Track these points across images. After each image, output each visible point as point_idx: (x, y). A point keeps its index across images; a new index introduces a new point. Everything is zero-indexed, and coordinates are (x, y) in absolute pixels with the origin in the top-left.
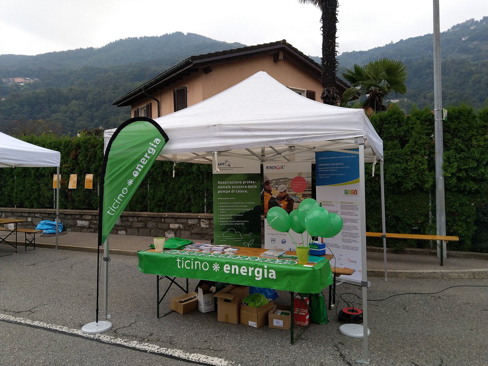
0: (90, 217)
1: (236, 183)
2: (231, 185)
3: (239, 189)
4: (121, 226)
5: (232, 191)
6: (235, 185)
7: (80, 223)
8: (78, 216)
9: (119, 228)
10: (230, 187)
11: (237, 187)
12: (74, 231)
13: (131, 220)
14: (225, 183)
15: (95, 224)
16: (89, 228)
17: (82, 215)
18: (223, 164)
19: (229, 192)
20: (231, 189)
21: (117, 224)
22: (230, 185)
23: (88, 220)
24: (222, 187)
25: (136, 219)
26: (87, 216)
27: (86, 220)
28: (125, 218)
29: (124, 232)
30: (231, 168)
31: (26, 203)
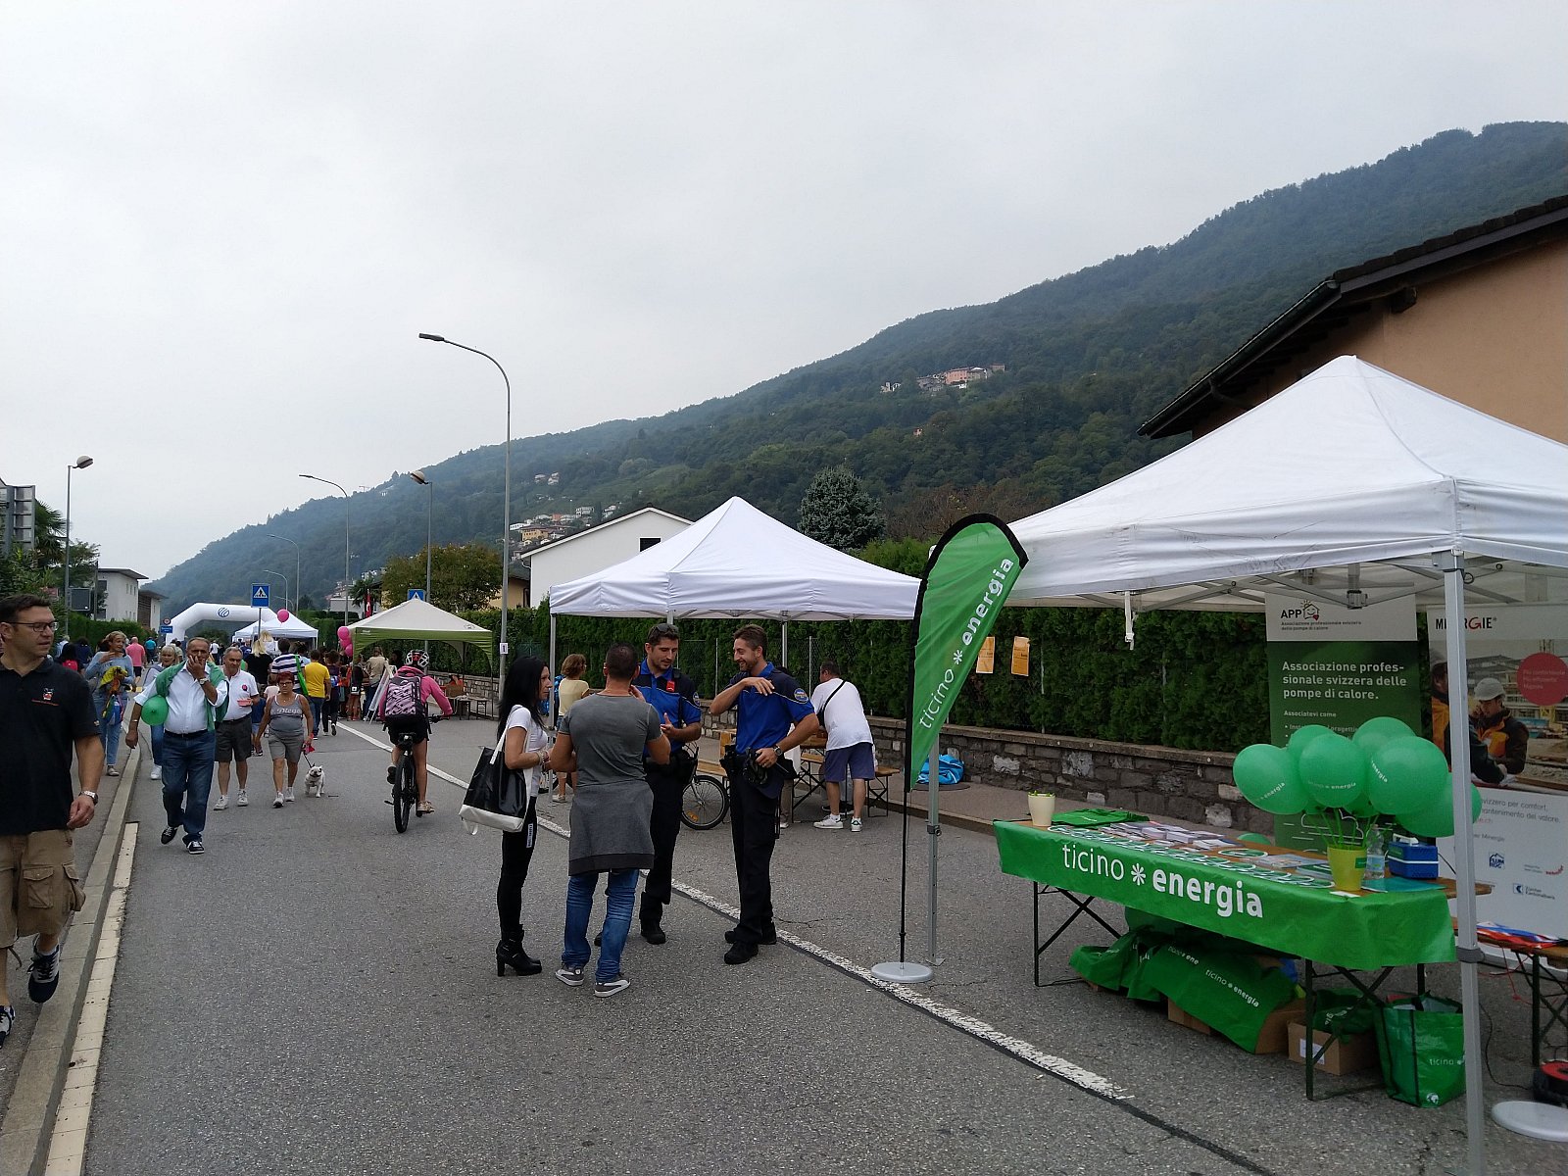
0: (1020, 750)
1: (1339, 668)
2: (1324, 675)
3: (1348, 688)
4: (1094, 780)
5: (1328, 694)
6: (1334, 674)
7: (1000, 763)
8: (995, 746)
9: (1090, 785)
10: (1320, 680)
11: (1342, 681)
12: (986, 783)
13: (1116, 765)
14: (1305, 667)
15: (1033, 769)
16: (1020, 778)
17: (1003, 743)
18: (1297, 613)
19: (1318, 694)
20: (1323, 687)
21: (1085, 774)
22: (1319, 674)
23: (1019, 757)
24: (1295, 680)
25: (1130, 764)
26: (1014, 746)
27: (1012, 756)
28: (1102, 758)
29: (1099, 798)
30: (1323, 626)
31: (891, 706)
